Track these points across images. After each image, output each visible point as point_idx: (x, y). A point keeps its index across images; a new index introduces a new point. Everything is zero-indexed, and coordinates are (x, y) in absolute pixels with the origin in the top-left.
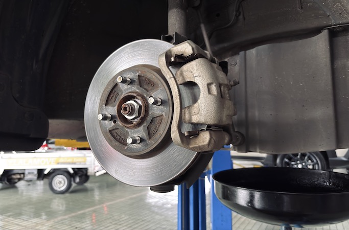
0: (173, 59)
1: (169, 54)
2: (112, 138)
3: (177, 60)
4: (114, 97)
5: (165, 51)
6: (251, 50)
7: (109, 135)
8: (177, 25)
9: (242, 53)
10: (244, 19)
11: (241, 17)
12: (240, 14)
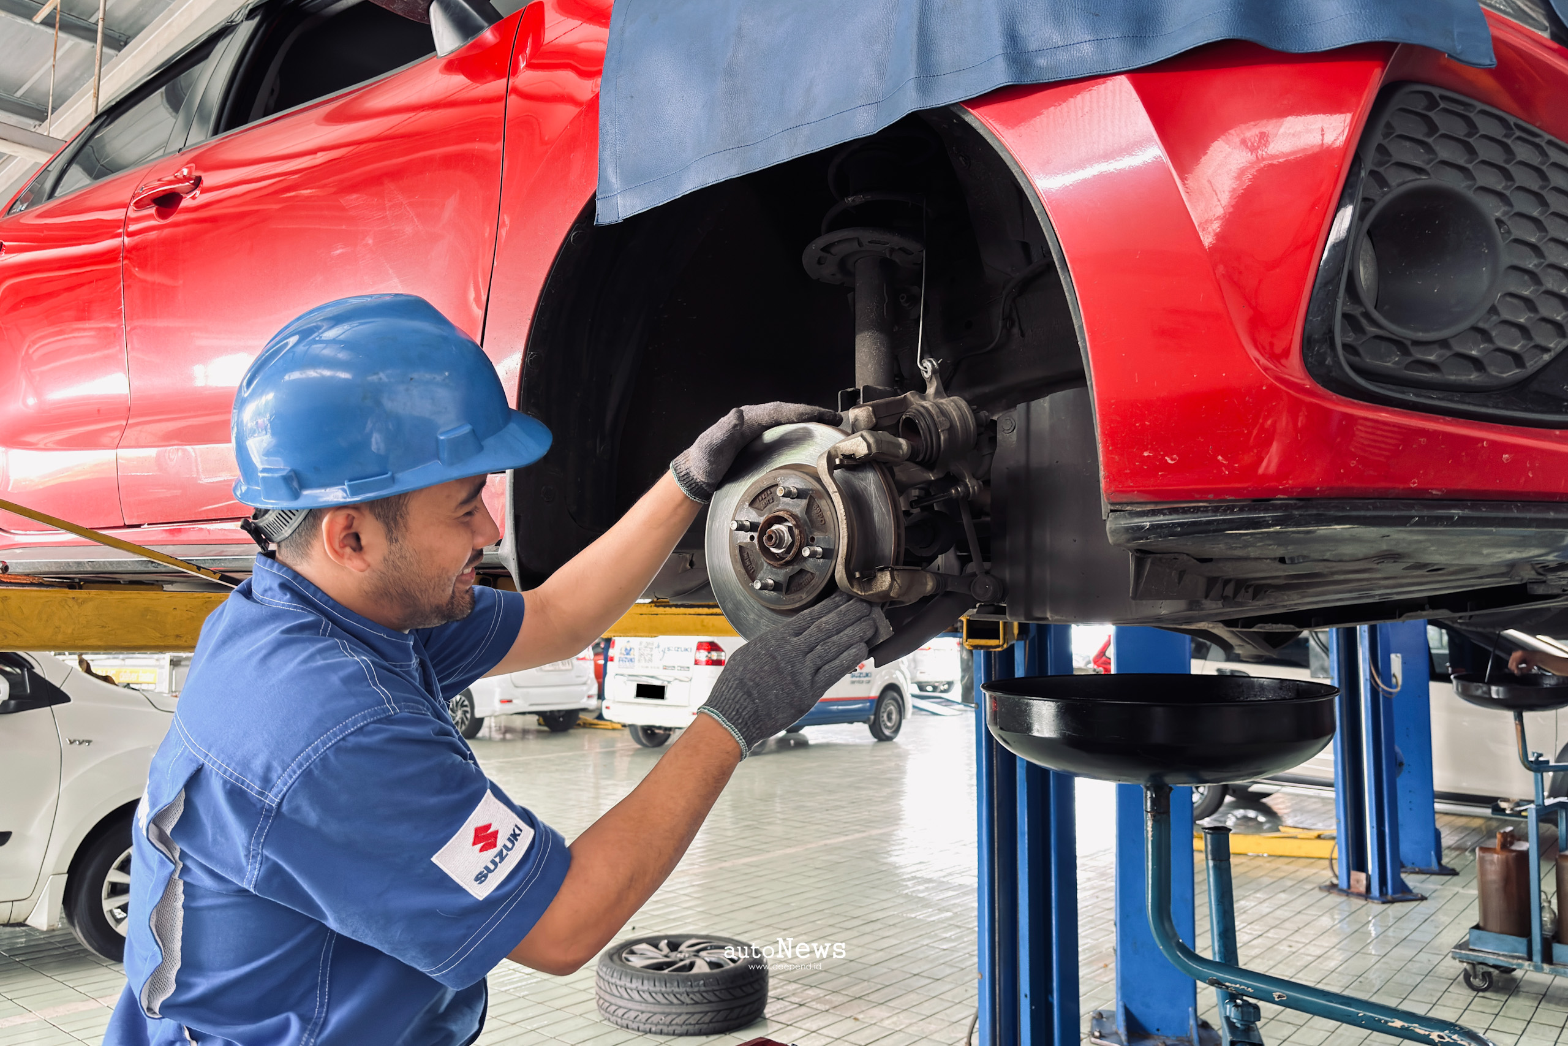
0: (837, 461)
1: (833, 453)
2: (738, 557)
3: (845, 462)
4: (766, 501)
5: (827, 449)
6: (1041, 400)
7: (737, 552)
8: (870, 366)
9: (1021, 407)
10: (1023, 335)
11: (1016, 331)
12: (1012, 325)
